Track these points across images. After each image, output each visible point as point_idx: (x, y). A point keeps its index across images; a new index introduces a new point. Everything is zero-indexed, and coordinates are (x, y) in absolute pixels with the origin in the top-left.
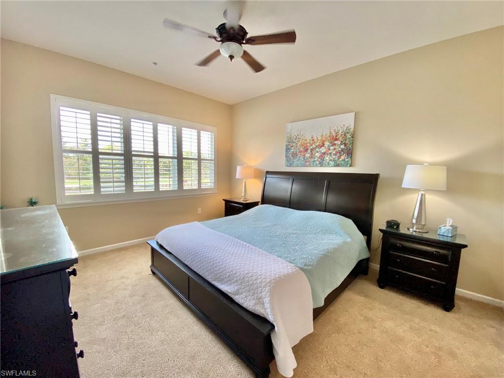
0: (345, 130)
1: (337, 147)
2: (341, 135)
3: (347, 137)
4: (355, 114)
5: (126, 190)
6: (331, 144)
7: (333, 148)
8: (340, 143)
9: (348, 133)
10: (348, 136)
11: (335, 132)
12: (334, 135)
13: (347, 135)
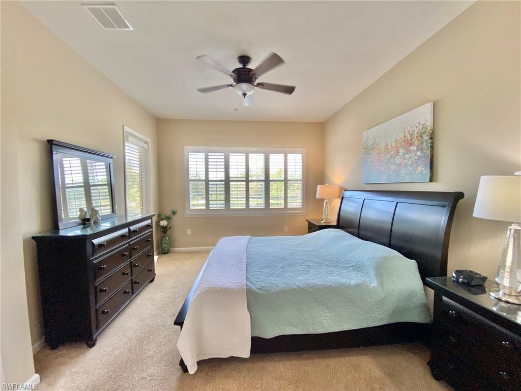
0: (421, 129)
1: (412, 154)
2: (417, 137)
3: (424, 139)
4: (434, 104)
5: (225, 207)
6: (406, 152)
7: (408, 156)
8: (415, 148)
9: (425, 133)
10: (426, 137)
11: (409, 134)
12: (409, 139)
13: (424, 135)
